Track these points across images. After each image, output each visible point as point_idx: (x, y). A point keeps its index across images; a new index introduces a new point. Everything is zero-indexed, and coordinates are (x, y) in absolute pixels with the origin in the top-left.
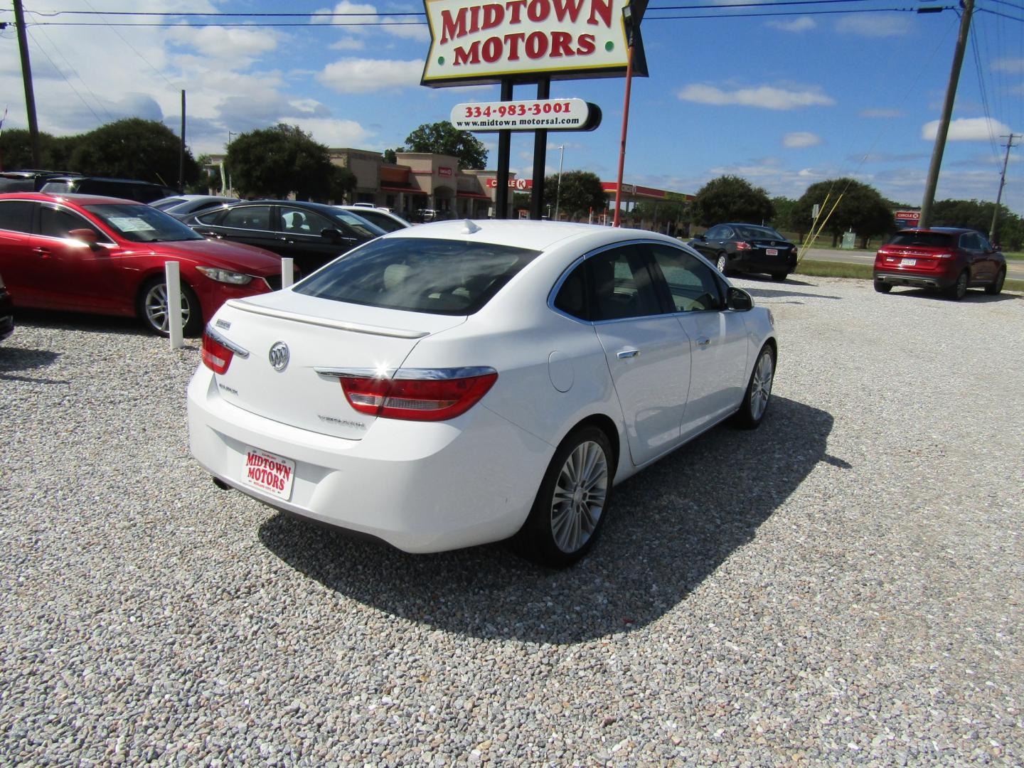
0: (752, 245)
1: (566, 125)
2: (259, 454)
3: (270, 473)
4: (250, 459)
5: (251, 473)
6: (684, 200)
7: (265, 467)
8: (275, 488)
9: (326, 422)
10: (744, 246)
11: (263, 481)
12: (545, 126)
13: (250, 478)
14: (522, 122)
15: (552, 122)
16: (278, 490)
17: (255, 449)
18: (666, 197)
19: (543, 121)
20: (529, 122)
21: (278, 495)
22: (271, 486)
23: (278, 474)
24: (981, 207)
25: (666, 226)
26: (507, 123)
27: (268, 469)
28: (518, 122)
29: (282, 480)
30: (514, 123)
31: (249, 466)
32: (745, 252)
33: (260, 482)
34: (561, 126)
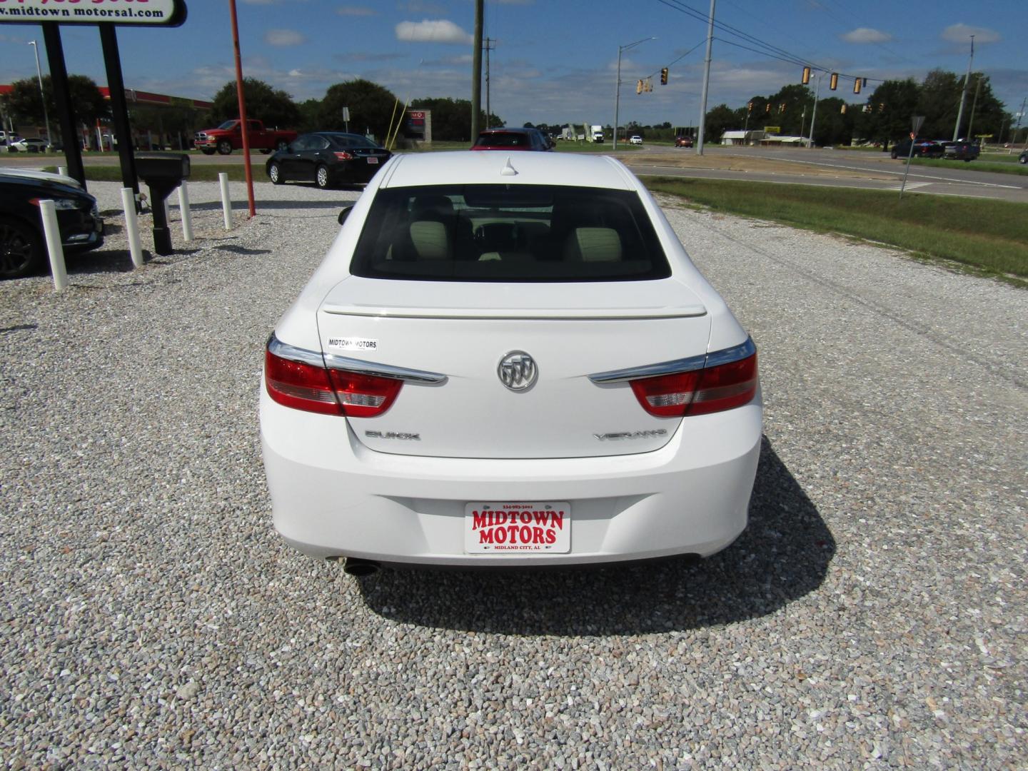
0: (353, 154)
1: (145, 19)
2: (494, 508)
3: (524, 528)
4: (479, 518)
5: (485, 537)
6: (192, 106)
7: (513, 521)
8: (539, 544)
9: (607, 440)
10: (345, 156)
11: (513, 541)
12: (114, 18)
13: (487, 544)
14: (78, 11)
15: (125, 14)
16: (546, 544)
17: (486, 503)
18: (172, 103)
19: (110, 12)
20: (89, 12)
21: (548, 551)
22: (530, 543)
23: (541, 525)
24: (457, 104)
25: (177, 137)
26: (54, 12)
27: (519, 524)
28: (72, 12)
29: (549, 531)
30: (65, 12)
31: (481, 529)
32: (348, 162)
33: (507, 543)
34: (138, 19)
